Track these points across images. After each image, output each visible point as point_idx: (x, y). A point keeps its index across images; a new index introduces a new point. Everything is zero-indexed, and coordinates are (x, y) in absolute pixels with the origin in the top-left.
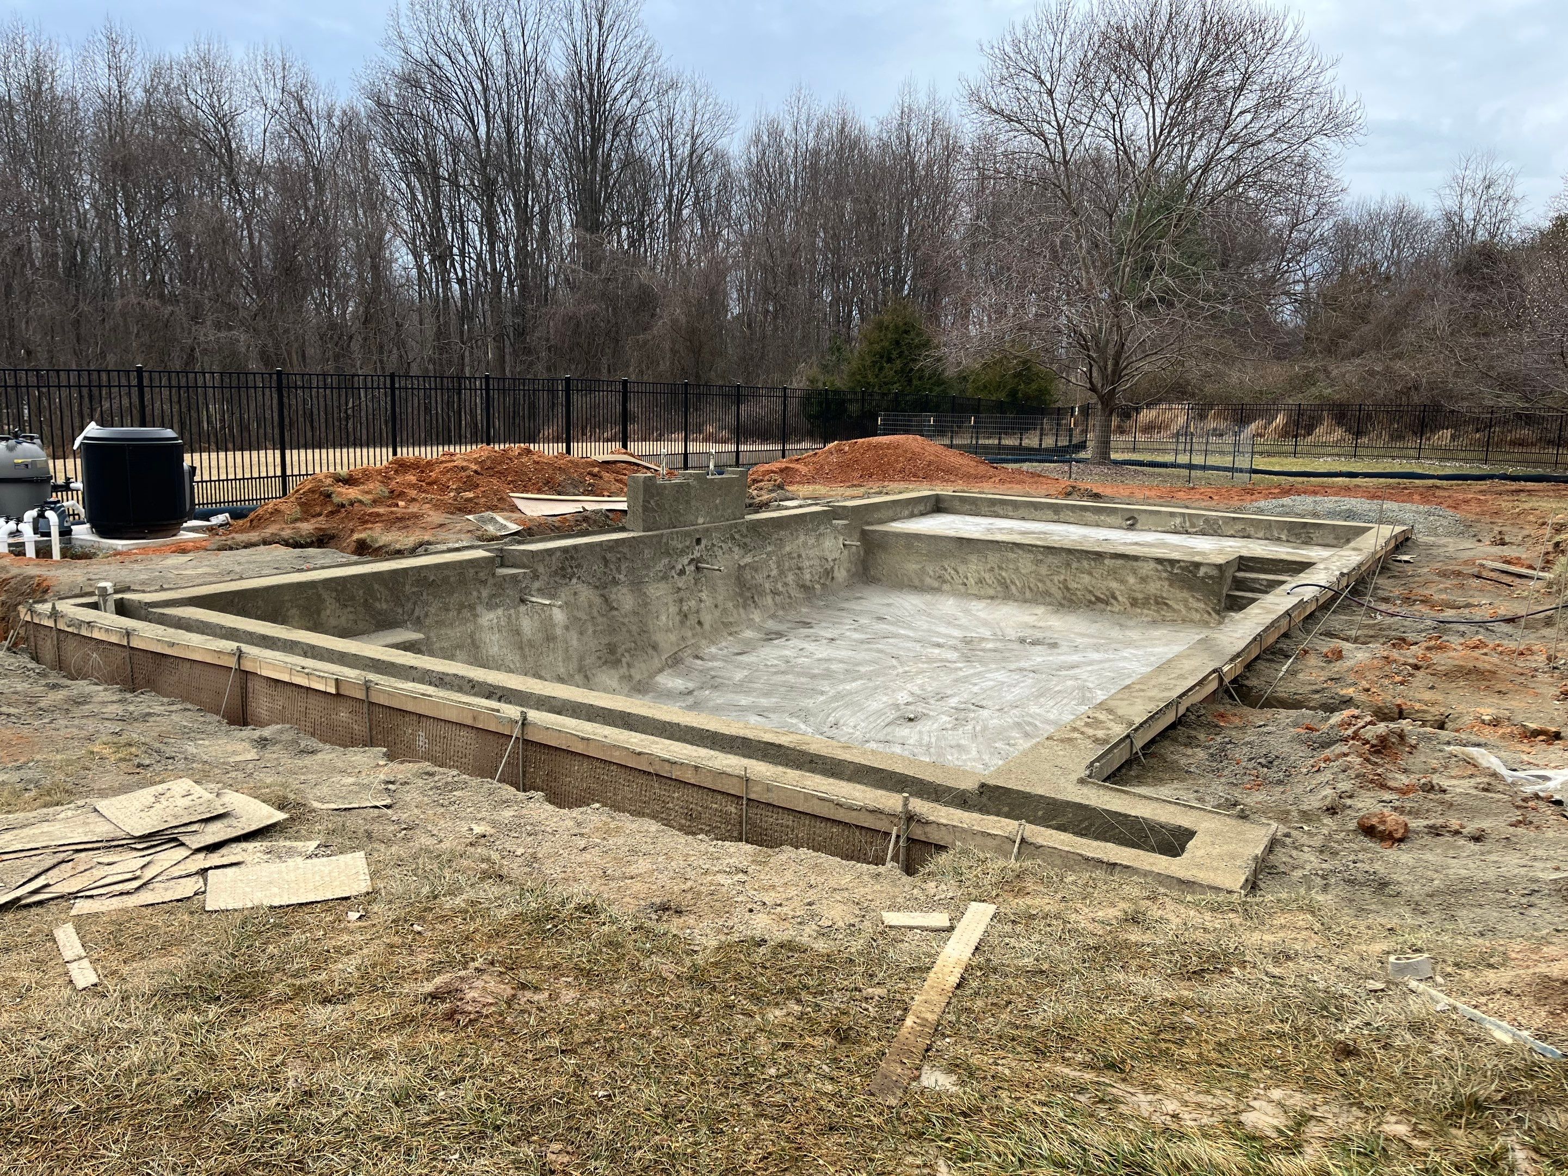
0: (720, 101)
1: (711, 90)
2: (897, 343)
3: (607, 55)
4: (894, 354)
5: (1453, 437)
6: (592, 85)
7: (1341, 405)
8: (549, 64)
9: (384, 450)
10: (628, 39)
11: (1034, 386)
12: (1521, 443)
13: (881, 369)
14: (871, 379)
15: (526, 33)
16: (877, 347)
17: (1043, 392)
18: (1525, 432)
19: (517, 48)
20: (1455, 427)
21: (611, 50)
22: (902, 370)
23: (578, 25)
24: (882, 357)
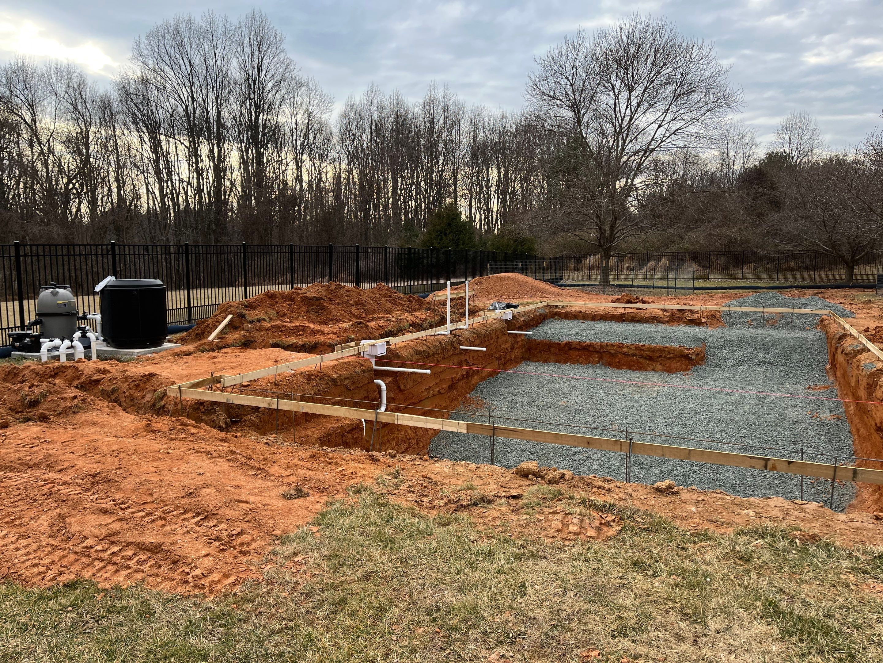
0: (323, 94)
1: (318, 88)
2: (449, 224)
3: (264, 67)
4: (448, 231)
5: (755, 268)
6: (255, 84)
7: (695, 252)
8: (229, 73)
9: (240, 288)
10: (276, 59)
11: (526, 247)
12: (793, 269)
13: (441, 239)
14: (436, 244)
15: (217, 54)
16: (438, 227)
17: (530, 249)
18: (792, 264)
19: (211, 62)
20: (756, 261)
21: (266, 64)
22: (453, 240)
23: (246, 50)
24: (441, 233)
